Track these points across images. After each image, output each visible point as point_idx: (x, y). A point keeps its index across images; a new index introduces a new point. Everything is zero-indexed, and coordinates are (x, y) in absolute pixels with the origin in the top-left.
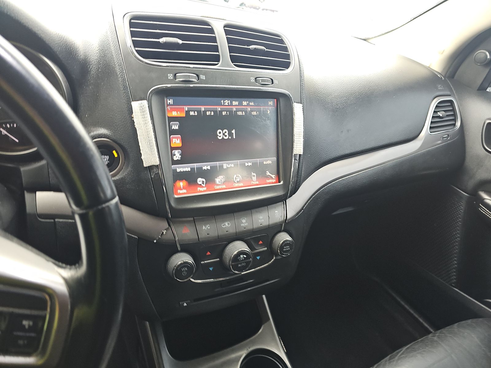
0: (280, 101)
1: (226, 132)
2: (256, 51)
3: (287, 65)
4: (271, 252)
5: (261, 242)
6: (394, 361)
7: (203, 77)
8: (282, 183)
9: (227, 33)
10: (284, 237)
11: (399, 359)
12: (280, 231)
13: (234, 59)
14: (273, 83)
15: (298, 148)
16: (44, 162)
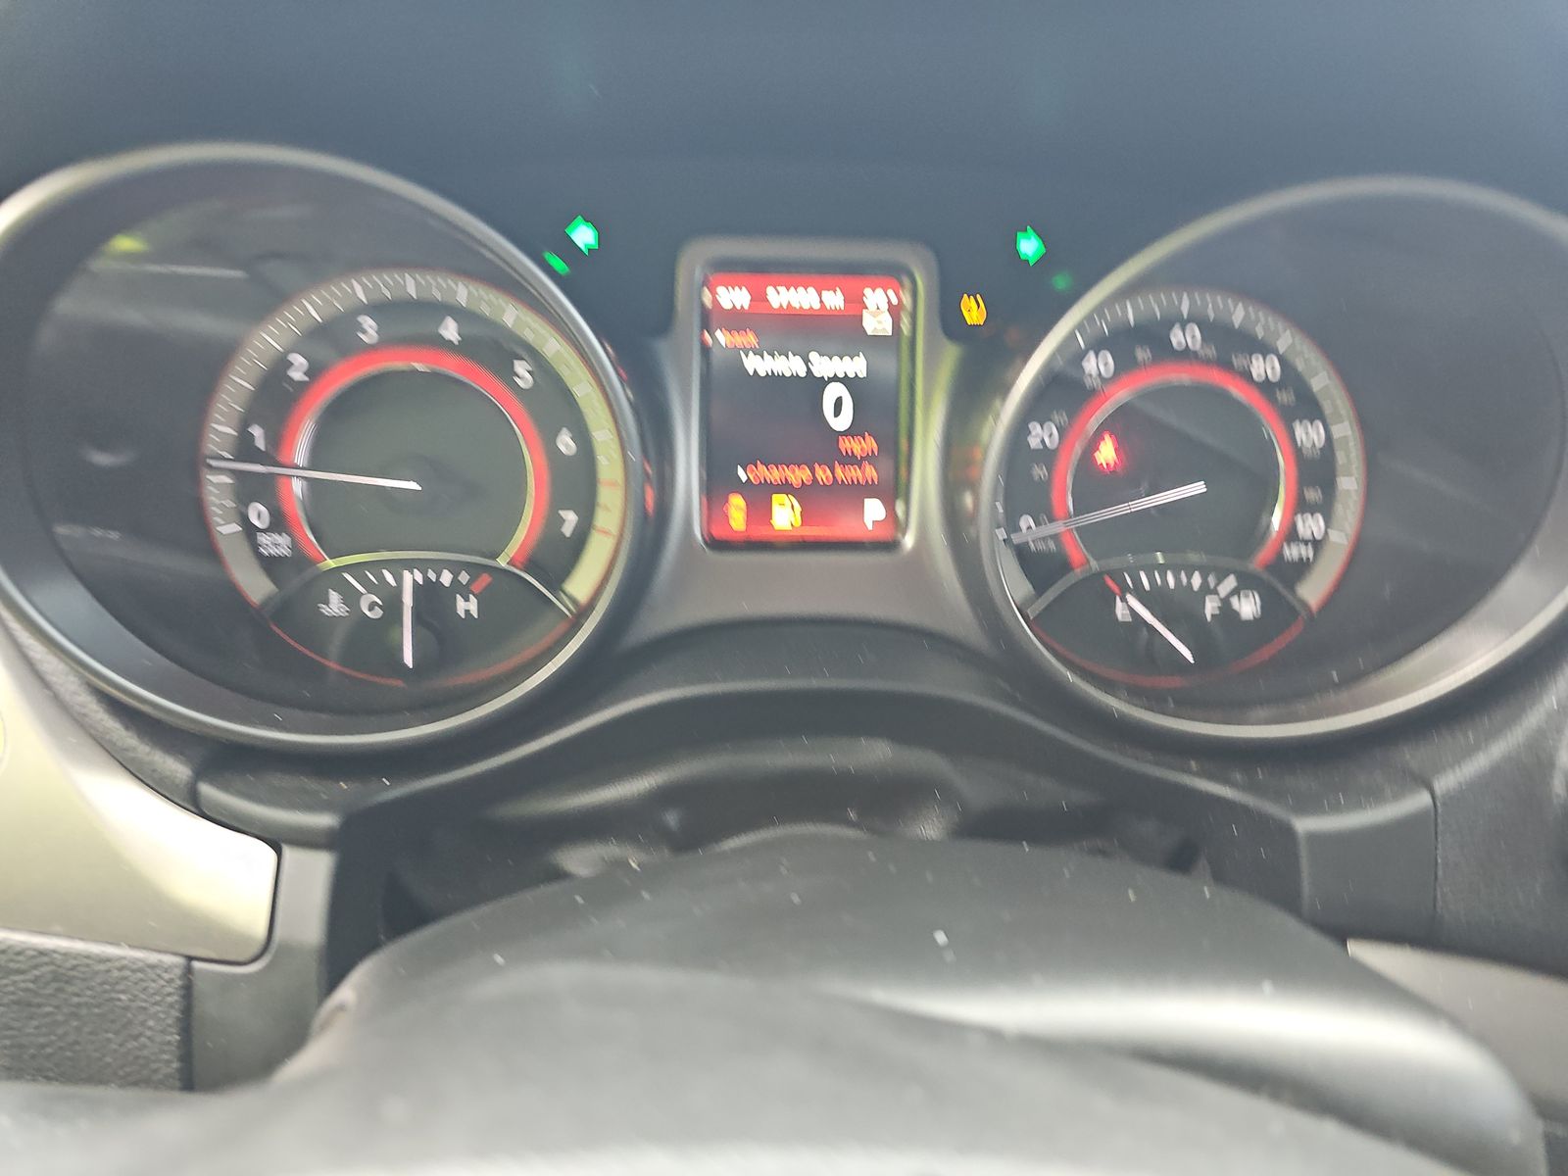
16: (1421, 800)
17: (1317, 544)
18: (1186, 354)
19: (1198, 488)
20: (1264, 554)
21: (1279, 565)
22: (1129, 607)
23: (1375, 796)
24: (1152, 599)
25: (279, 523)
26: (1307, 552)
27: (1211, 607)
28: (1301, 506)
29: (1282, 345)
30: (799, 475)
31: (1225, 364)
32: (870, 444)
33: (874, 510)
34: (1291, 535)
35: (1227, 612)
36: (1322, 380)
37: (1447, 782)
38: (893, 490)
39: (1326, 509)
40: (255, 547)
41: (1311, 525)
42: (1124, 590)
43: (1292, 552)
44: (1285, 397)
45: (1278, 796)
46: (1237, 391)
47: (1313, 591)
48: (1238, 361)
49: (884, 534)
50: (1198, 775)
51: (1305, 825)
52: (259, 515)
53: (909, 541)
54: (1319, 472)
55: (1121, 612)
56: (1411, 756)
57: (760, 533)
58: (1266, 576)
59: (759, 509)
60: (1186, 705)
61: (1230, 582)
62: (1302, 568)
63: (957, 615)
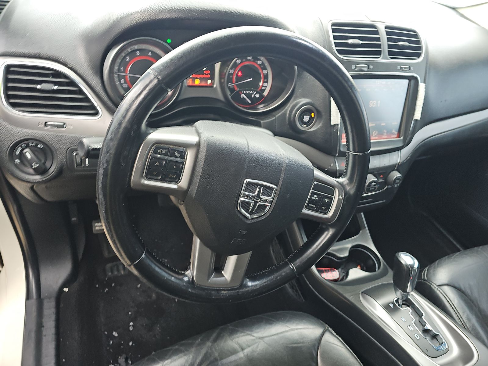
0: (411, 82)
1: (374, 102)
2: (403, 47)
3: (418, 55)
4: (386, 183)
5: (382, 176)
6: (451, 258)
7: (371, 67)
8: (402, 138)
9: (388, 33)
10: (396, 175)
11: (455, 258)
12: (393, 170)
13: (390, 53)
14: (410, 70)
15: (418, 115)
16: (274, 118)
17: (266, 87)
18: (249, 60)
19: (251, 79)
20: (260, 89)
21: (261, 90)
22: (243, 96)
23: (270, 118)
24: (245, 94)
25: (125, 83)
26: (265, 88)
27: (253, 96)
28: (264, 82)
29: (262, 59)
30: (199, 76)
31: (254, 61)
32: (209, 72)
33: (209, 81)
34: (263, 86)
35: (255, 97)
36: (267, 64)
37: (276, 116)
38: (212, 78)
39: (267, 82)
40: (122, 86)
41: (265, 84)
42: (242, 94)
43: (263, 88)
44: (262, 66)
45: (260, 119)
46: (256, 66)
47: (265, 94)
48: (256, 61)
49: (211, 85)
50: (251, 117)
51: (262, 122)
52: (123, 81)
53: (215, 86)
54: (266, 77)
55: (241, 96)
56: (274, 113)
57: (193, 85)
58: (260, 91)
59: (194, 81)
60: (249, 109)
61: (255, 92)
62: (264, 90)
63: (221, 97)
